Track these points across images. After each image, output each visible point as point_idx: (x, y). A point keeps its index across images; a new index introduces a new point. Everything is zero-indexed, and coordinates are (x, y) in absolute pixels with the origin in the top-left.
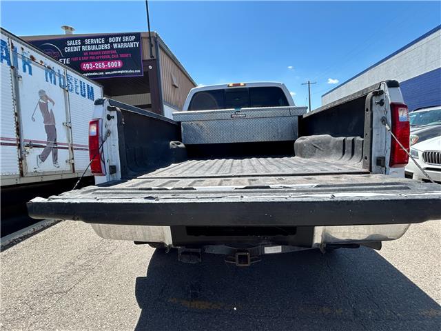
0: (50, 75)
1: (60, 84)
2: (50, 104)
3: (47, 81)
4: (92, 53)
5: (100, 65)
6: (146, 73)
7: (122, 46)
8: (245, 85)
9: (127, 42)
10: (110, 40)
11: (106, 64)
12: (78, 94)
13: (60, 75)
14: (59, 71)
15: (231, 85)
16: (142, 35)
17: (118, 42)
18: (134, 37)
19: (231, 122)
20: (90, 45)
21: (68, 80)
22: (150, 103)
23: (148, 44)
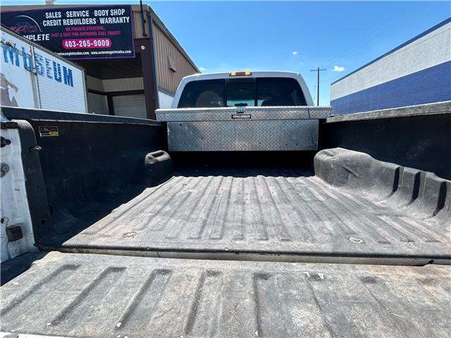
0: (11, 53)
1: (25, 65)
2: (11, 90)
3: (6, 61)
4: (75, 29)
5: (85, 43)
6: (139, 54)
7: (110, 21)
8: (251, 74)
9: (115, 16)
10: (96, 13)
11: (92, 42)
12: (51, 78)
13: (24, 54)
14: (23, 48)
15: (233, 74)
16: (133, 9)
17: (105, 17)
18: (123, 11)
19: (231, 125)
20: (73, 18)
21: (36, 60)
22: (143, 88)
23: (140, 19)
